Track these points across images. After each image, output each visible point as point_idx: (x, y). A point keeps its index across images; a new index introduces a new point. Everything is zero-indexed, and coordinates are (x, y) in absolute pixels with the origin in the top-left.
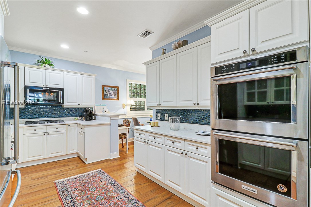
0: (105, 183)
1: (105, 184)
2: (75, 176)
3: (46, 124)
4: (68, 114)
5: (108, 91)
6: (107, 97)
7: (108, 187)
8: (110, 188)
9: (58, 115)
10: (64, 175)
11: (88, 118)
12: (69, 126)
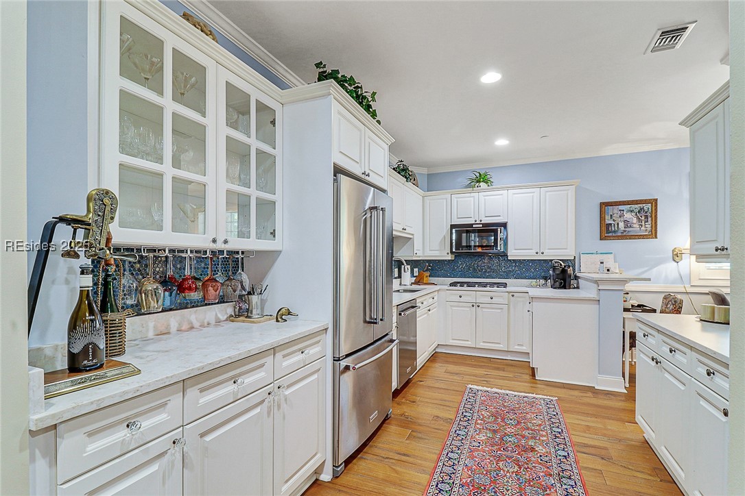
0: (540, 423)
1: (540, 425)
2: (500, 391)
3: (476, 288)
5: (620, 217)
6: (615, 232)
7: (541, 432)
8: (543, 436)
10: (488, 384)
11: (557, 284)
12: (513, 296)
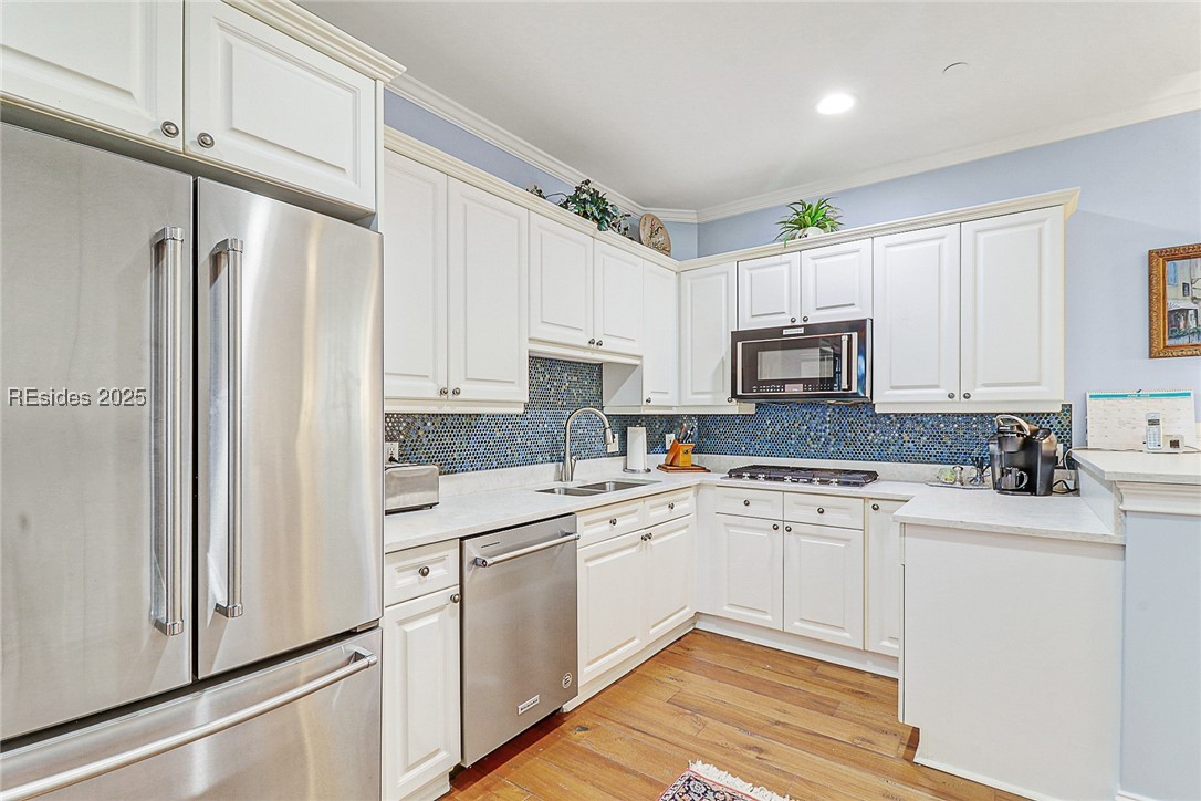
4: (911, 445)
9: (868, 448)
11: (1011, 480)
12: (875, 508)
